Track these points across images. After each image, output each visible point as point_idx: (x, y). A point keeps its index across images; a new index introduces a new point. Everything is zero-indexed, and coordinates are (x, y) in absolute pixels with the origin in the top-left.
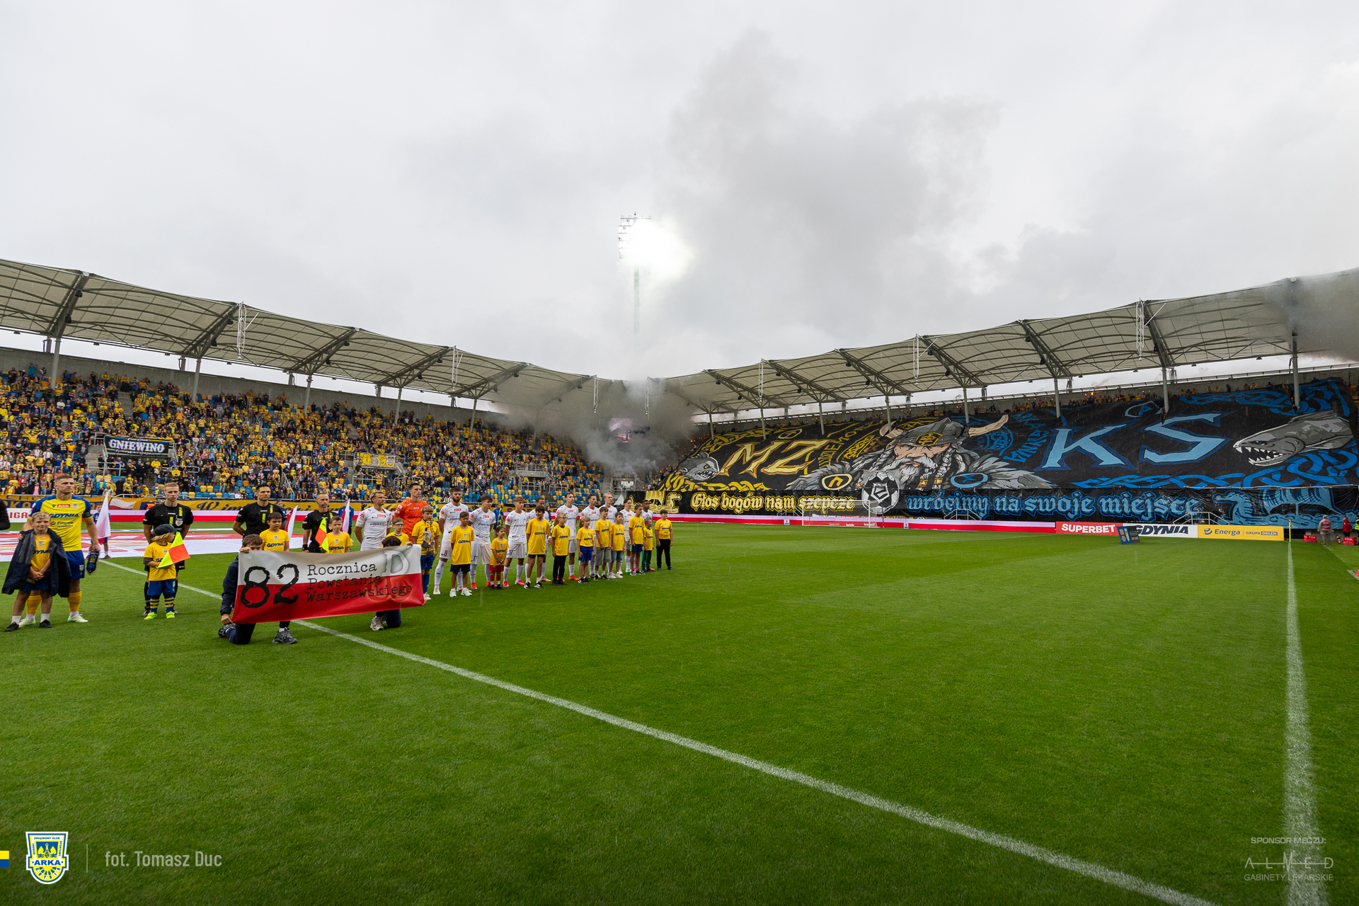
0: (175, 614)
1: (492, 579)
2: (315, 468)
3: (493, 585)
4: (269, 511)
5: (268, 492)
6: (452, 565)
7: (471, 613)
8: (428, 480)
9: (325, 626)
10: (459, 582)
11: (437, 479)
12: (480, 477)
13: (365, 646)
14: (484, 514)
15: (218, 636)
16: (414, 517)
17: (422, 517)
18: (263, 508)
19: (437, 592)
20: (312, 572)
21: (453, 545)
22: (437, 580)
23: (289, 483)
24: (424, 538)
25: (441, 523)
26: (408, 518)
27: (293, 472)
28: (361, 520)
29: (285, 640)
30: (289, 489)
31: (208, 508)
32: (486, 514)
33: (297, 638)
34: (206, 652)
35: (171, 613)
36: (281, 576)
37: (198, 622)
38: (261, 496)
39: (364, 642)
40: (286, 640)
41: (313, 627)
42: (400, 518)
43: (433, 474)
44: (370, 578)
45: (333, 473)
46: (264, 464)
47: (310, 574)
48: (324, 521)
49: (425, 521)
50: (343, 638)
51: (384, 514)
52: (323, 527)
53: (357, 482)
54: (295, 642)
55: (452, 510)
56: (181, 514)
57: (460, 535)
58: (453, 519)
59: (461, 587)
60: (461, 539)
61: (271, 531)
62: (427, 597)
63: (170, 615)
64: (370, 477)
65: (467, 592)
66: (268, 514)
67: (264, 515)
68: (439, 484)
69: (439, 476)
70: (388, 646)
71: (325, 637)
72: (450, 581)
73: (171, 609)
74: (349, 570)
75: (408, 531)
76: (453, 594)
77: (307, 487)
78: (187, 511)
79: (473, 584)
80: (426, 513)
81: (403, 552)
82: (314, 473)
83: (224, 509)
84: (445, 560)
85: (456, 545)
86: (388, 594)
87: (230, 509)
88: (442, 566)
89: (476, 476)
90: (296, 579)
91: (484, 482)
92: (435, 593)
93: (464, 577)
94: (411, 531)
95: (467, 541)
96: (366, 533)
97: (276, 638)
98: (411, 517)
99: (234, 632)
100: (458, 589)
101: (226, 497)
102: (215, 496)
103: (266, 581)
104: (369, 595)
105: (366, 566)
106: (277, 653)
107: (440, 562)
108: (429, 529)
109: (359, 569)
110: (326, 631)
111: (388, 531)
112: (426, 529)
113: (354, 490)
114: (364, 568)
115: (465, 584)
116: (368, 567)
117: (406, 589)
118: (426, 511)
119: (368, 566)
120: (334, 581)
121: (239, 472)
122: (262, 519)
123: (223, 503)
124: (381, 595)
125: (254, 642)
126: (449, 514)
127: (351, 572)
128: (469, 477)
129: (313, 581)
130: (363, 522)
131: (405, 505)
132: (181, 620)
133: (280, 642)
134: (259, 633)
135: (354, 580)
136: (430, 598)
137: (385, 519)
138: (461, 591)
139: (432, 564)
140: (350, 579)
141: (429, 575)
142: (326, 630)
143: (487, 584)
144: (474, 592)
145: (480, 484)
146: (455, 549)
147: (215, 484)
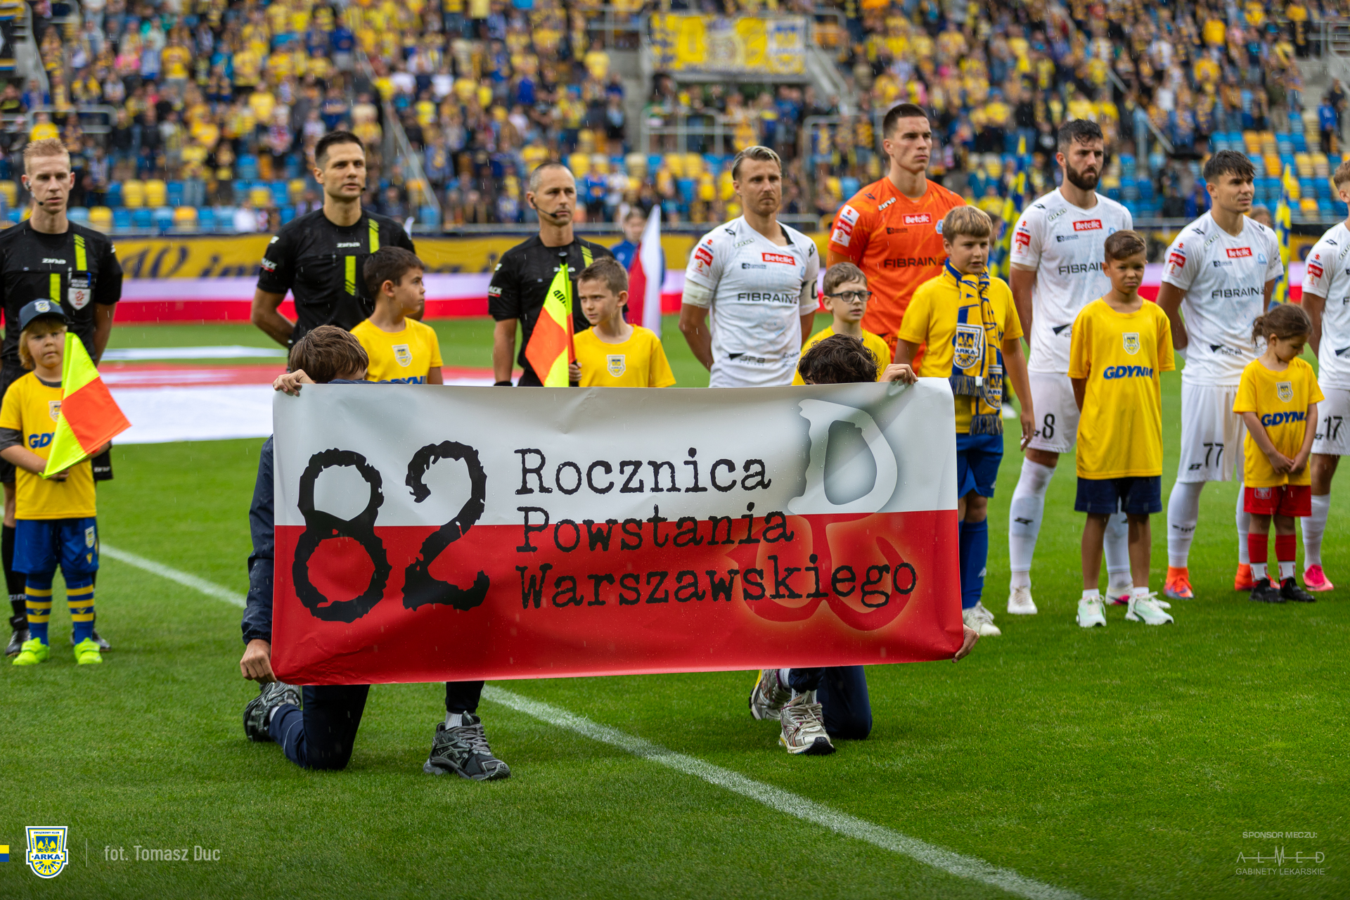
0: (103, 650)
1: (1257, 551)
2: (503, 89)
3: (1265, 582)
4: (366, 244)
5: (357, 163)
6: (1082, 482)
7: (1179, 697)
8: (945, 122)
9: (604, 719)
10: (1115, 560)
11: (980, 116)
12: (1165, 99)
13: (760, 805)
14: (1228, 241)
15: (242, 735)
16: (910, 262)
17: (945, 261)
18: (348, 232)
19: (1022, 604)
20: (532, 481)
21: (1079, 386)
22: (1022, 551)
23: (415, 160)
24: (952, 354)
25: (1023, 284)
26: (886, 264)
27: (426, 111)
28: (700, 279)
29: (465, 764)
30: (418, 185)
31: (155, 272)
32: (1240, 241)
33: (510, 761)
34: (211, 788)
35: (86, 644)
36: (421, 493)
37: (175, 681)
38: (335, 180)
39: (754, 790)
40: (470, 766)
41: (560, 722)
42: (850, 266)
43: (964, 94)
44: (748, 519)
45: (569, 109)
46: (321, 83)
47: (524, 490)
48: (561, 281)
49: (958, 276)
50: (671, 770)
51: (785, 249)
52: (556, 309)
53: (662, 142)
54: (503, 776)
55: (1064, 227)
56: (82, 265)
57: (1109, 340)
58: (1071, 269)
59: (1122, 585)
60: (1112, 361)
61: (379, 323)
62: (979, 622)
63: (88, 652)
64: (711, 121)
65: (1154, 611)
66: (362, 256)
67: (350, 262)
68: (991, 140)
69: (985, 103)
70: (851, 812)
71: (607, 761)
72: (1077, 557)
73: (85, 631)
74: (665, 479)
75: (888, 323)
76: (1090, 613)
77: (477, 171)
78: (100, 246)
79: (1179, 572)
80: (960, 240)
81: (872, 411)
82: (499, 113)
83: (206, 274)
84: (1047, 459)
85: (1095, 386)
86: (818, 595)
87: (225, 273)
88: (1039, 484)
89: (1147, 96)
90: (474, 508)
91: (1184, 122)
92: (1013, 608)
93: (1133, 538)
94: (897, 320)
95: (1140, 371)
96: (724, 335)
97: (435, 752)
98: (895, 262)
99: (297, 722)
100: (1112, 593)
101: (208, 226)
102: (171, 223)
103: (372, 511)
104: (747, 596)
105: (731, 467)
106: (446, 809)
107: (1027, 468)
108: (974, 314)
109: (704, 481)
110: (607, 739)
111: (807, 324)
112: (963, 316)
113: (650, 178)
114: (723, 476)
115: (1142, 570)
116: (739, 473)
117: (888, 578)
118: (963, 232)
119: (739, 466)
120: (611, 522)
121: (242, 120)
122: (343, 280)
123: (201, 251)
124: (793, 595)
125: (363, 767)
126: (1049, 243)
127: (674, 488)
128: (1118, 98)
129: (536, 519)
130: (709, 283)
131: (870, 210)
132: (123, 673)
133: (449, 770)
134: (374, 734)
135: (687, 524)
136: (994, 630)
137: (793, 274)
138: (1123, 602)
139: (993, 478)
140: (673, 518)
141: (983, 524)
142: (608, 736)
143: (1239, 577)
144: (1177, 606)
145: (1170, 128)
146: (1090, 408)
147: (170, 174)
